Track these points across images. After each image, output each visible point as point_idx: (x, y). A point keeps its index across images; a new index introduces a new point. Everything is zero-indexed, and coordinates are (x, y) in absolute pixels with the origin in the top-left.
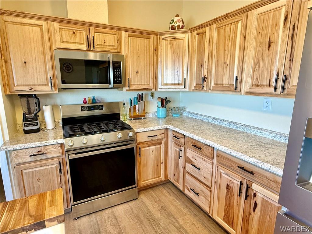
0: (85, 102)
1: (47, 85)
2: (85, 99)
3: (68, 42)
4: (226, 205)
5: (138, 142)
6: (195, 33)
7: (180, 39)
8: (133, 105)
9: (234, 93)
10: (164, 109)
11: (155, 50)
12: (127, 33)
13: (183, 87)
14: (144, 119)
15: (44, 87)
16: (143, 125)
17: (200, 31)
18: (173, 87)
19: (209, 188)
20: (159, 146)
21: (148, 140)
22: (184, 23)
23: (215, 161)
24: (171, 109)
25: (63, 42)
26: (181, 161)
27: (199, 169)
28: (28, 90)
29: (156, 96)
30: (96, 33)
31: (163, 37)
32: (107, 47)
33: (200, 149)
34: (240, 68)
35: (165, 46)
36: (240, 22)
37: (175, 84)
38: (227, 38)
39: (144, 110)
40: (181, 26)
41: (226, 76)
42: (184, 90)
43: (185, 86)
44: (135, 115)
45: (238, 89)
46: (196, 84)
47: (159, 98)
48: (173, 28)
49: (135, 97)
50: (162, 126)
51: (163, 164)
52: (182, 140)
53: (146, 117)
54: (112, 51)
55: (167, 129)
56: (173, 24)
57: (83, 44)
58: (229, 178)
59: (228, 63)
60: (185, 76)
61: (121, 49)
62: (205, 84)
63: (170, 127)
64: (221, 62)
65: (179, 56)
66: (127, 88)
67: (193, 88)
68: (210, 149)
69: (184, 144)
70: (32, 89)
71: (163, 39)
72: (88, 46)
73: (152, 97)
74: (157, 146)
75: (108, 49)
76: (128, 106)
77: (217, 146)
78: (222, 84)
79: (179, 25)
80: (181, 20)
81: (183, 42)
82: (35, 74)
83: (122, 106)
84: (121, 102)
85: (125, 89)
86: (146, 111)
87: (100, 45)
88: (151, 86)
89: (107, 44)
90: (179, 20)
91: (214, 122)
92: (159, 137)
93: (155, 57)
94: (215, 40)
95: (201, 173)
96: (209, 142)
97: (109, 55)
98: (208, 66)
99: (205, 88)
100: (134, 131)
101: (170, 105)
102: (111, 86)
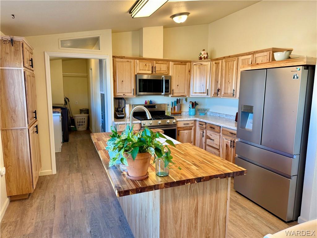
0: (146, 103)
1: (131, 93)
2: (146, 101)
3: (142, 70)
4: (226, 156)
5: (178, 127)
6: (214, 62)
7: (205, 65)
8: (173, 106)
9: (233, 98)
10: (194, 109)
11: (189, 71)
12: (173, 63)
13: (206, 94)
14: (180, 115)
15: (130, 94)
16: (180, 118)
17: (217, 62)
18: (200, 94)
19: (218, 150)
20: (190, 131)
21: (184, 126)
22: (208, 55)
23: (221, 134)
24: (199, 110)
25: (140, 70)
26: (204, 139)
27: (213, 140)
28: (122, 95)
29: (189, 100)
30: (156, 64)
31: (194, 63)
32: (162, 71)
33: (214, 128)
34: (236, 84)
35: (195, 69)
36: (235, 61)
37: (201, 93)
38: (230, 68)
39: (181, 110)
40: (206, 57)
41: (229, 89)
42: (207, 97)
43: (207, 94)
44: (174, 112)
45: (235, 96)
46: (214, 93)
47: (191, 102)
48: (201, 58)
49: (175, 101)
50: (192, 118)
51: (193, 142)
52: (204, 126)
53: (181, 114)
54: (164, 73)
55: (195, 121)
56: (201, 56)
57: (149, 70)
58: (227, 141)
59: (230, 82)
60: (208, 88)
61: (169, 72)
62: (219, 93)
63: (197, 119)
64: (227, 81)
65: (204, 76)
66: (172, 95)
67: (212, 95)
68: (219, 127)
69: (206, 128)
70: (124, 95)
71: (194, 65)
72: (152, 72)
73: (186, 101)
74: (189, 131)
75: (162, 73)
76: (170, 107)
77: (221, 125)
78: (228, 93)
79: (205, 57)
80: (206, 53)
81: (207, 67)
82: (126, 87)
83: (167, 106)
84: (166, 104)
85: (170, 96)
86: (182, 111)
87: (158, 70)
88: (186, 94)
89: (162, 70)
90: (205, 54)
91: (226, 117)
92: (191, 125)
93: (189, 76)
94: (224, 68)
95: (215, 142)
96: (218, 124)
97: (163, 76)
98: (221, 82)
99: (219, 95)
100: (176, 120)
101: (198, 107)
102: (163, 94)
